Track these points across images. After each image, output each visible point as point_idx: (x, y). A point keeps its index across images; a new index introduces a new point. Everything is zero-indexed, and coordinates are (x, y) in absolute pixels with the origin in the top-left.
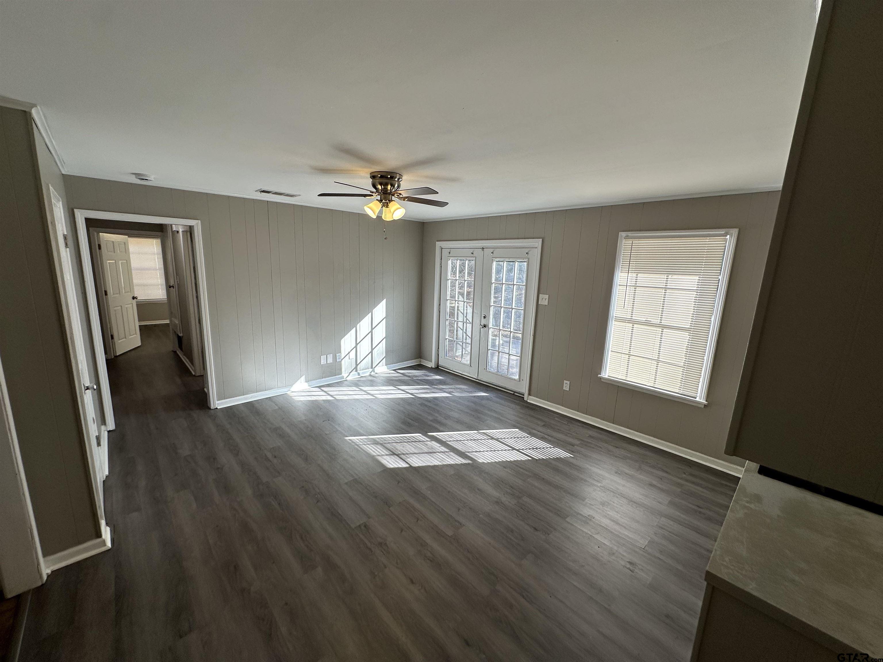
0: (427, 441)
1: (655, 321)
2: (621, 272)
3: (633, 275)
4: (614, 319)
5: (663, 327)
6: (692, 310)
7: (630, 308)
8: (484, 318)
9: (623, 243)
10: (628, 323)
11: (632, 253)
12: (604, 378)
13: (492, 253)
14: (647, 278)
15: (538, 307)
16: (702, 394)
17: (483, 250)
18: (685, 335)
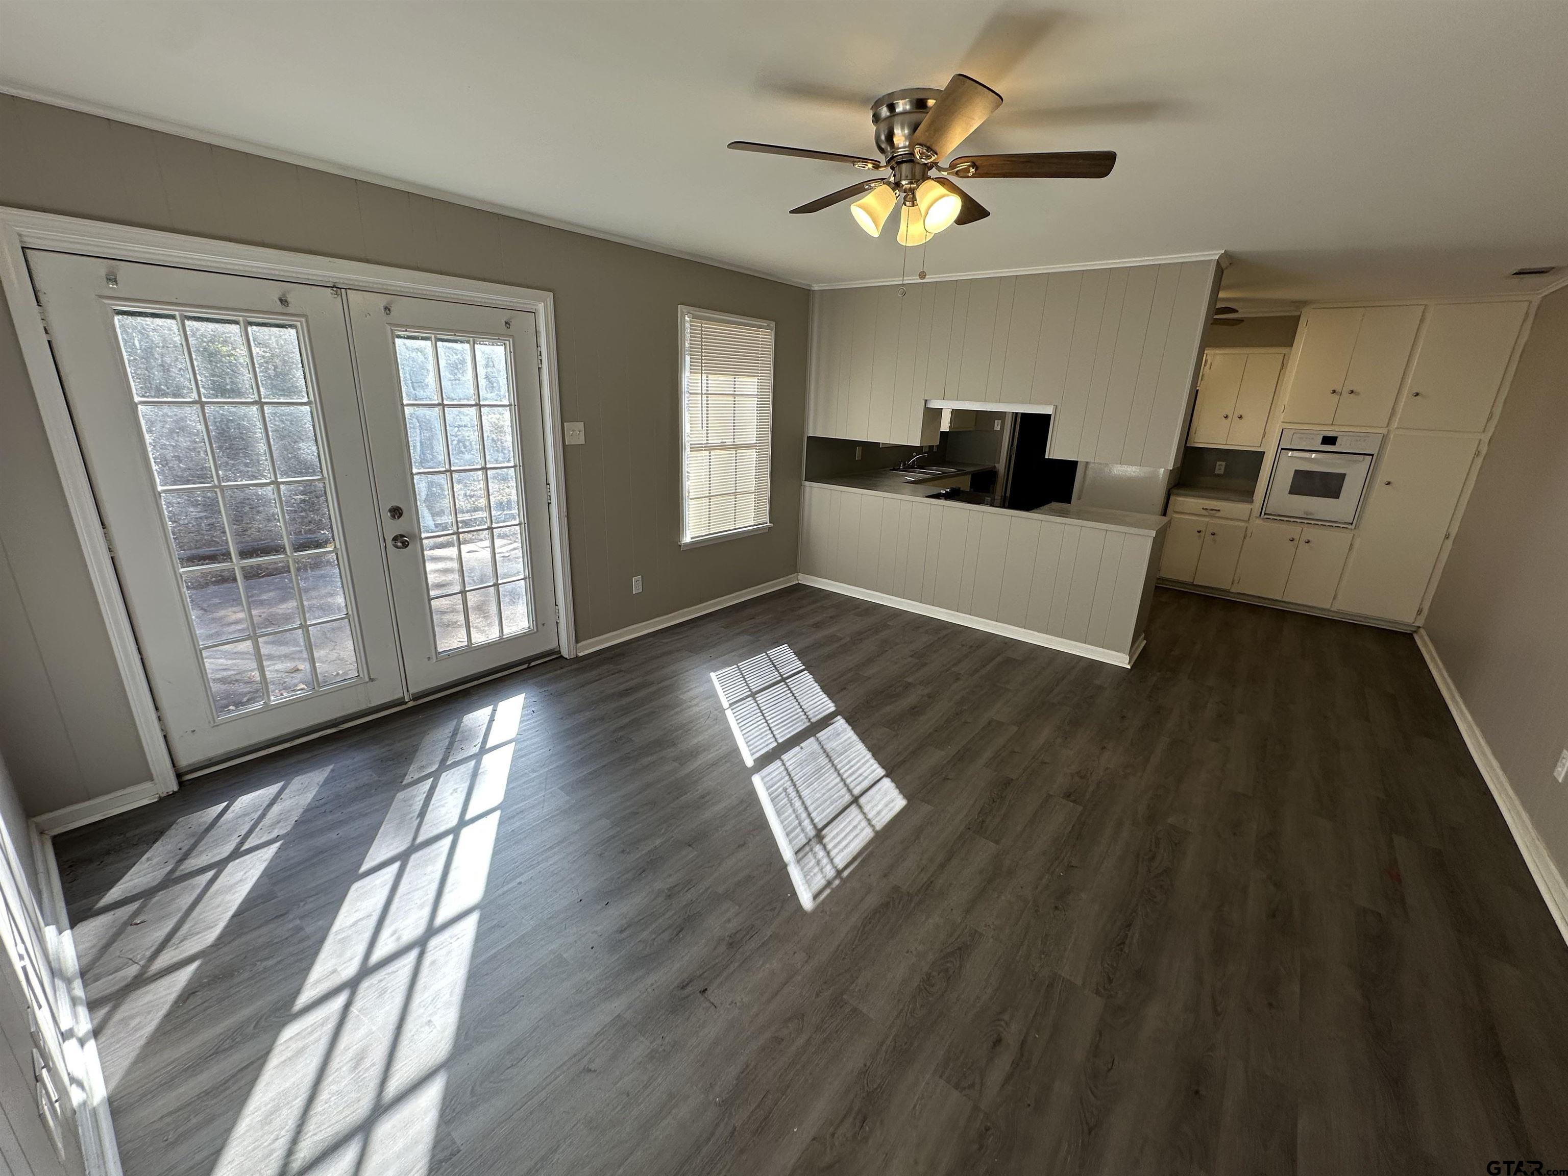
1: (729, 442)
2: (691, 372)
3: (704, 376)
4: (688, 449)
5: (736, 447)
6: (755, 421)
7: (705, 428)
8: (393, 517)
9: (688, 325)
10: (705, 450)
11: (702, 342)
12: (686, 545)
13: (387, 309)
14: (718, 382)
15: (567, 452)
16: (768, 516)
17: (339, 293)
18: (753, 453)
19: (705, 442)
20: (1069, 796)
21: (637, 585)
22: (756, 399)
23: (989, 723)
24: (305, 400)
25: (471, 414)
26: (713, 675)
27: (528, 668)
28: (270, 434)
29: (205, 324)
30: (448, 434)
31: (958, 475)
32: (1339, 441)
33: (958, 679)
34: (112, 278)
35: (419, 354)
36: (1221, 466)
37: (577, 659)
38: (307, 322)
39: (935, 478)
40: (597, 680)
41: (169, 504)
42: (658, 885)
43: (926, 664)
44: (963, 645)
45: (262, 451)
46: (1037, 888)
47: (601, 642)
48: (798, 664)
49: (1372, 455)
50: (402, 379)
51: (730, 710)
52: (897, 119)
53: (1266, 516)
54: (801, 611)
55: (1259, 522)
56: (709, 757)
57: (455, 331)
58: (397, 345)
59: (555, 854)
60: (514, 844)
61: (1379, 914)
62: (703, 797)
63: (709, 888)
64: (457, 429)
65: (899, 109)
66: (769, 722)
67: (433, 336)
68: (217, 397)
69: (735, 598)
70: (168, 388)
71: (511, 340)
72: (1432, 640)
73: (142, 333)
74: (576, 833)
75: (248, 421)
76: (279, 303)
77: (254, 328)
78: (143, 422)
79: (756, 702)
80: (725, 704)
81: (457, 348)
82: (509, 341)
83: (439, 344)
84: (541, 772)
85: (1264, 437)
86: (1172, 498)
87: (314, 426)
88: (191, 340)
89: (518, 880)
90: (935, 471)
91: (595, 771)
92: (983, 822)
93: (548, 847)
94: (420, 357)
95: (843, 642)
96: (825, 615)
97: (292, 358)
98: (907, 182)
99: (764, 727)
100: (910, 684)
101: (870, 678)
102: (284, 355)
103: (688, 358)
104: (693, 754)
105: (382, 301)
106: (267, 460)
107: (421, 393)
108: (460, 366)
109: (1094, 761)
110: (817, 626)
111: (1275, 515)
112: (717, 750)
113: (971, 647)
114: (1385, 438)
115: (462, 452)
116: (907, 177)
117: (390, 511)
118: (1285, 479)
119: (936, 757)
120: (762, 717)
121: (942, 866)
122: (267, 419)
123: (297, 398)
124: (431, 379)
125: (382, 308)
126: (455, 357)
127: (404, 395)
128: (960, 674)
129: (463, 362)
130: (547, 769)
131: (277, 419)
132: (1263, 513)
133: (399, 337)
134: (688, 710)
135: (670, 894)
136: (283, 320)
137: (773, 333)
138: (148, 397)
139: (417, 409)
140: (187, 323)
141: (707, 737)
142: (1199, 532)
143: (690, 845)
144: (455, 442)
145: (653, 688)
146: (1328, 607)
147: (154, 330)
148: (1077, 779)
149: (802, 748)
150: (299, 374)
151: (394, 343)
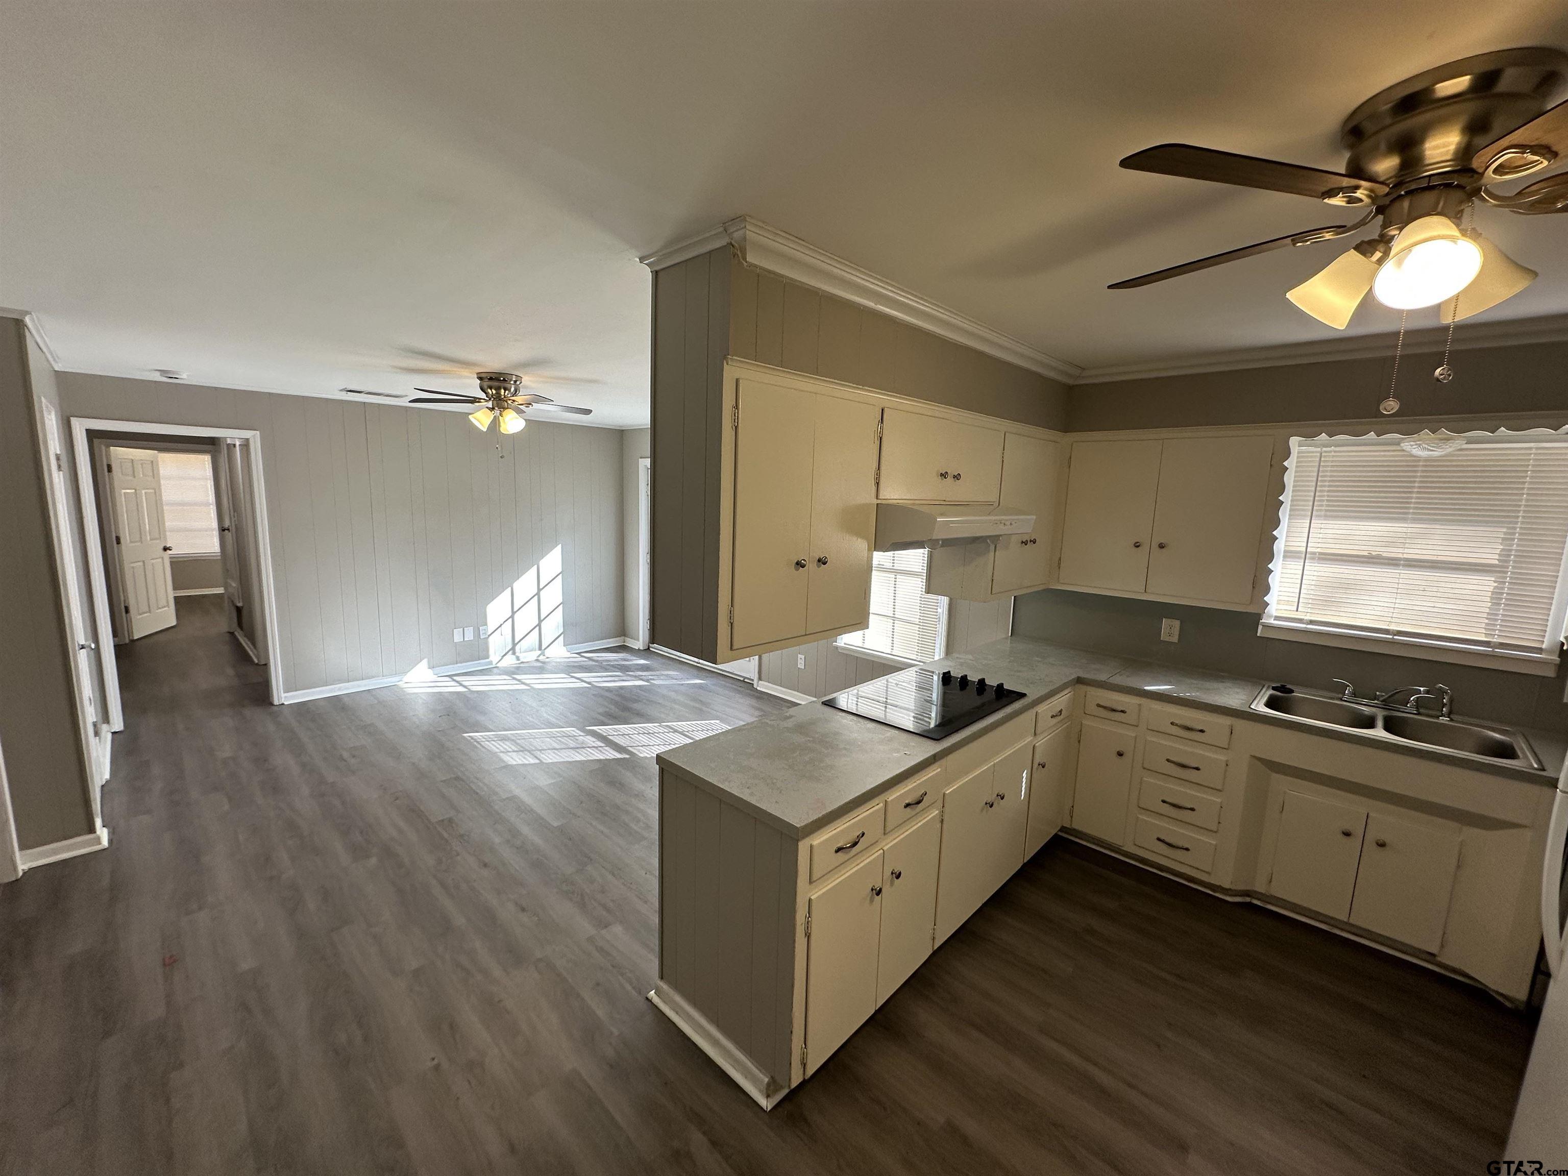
0: (580, 736)
18: (916, 582)
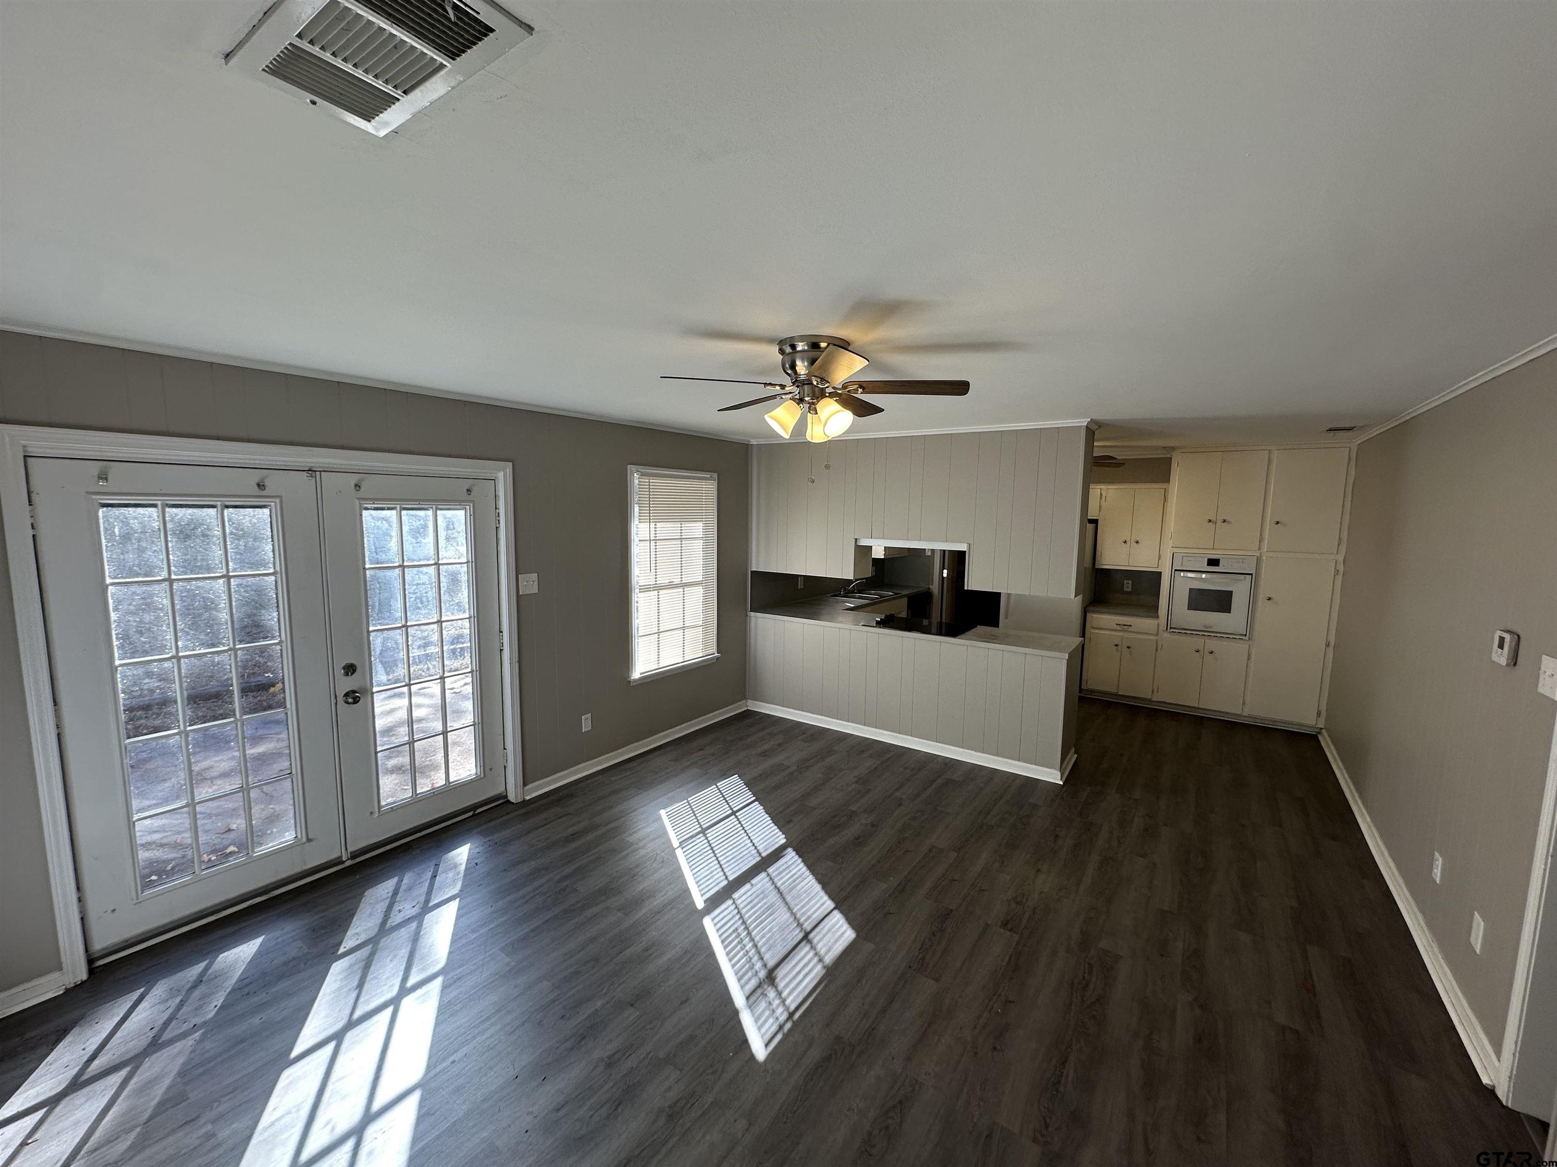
1: (677, 581)
2: (640, 522)
3: (652, 525)
4: (637, 591)
5: (684, 585)
6: (702, 560)
7: (653, 571)
8: (347, 674)
9: (636, 482)
10: (653, 590)
11: (650, 495)
12: (635, 681)
13: (357, 486)
14: (666, 529)
15: (521, 601)
16: (715, 648)
17: (314, 475)
18: (699, 590)
19: (654, 583)
20: (1006, 925)
21: (586, 724)
22: (702, 541)
23: (930, 850)
24: (271, 571)
25: (430, 572)
26: (663, 812)
27: (474, 815)
28: (234, 604)
29: (183, 510)
30: (407, 592)
31: (894, 599)
32: (1221, 564)
33: (900, 805)
34: (103, 476)
35: (384, 522)
36: (1128, 585)
37: (525, 803)
38: (281, 502)
39: (874, 603)
40: (543, 826)
41: (124, 677)
42: (597, 1054)
43: (870, 790)
44: (905, 768)
45: (223, 620)
46: (975, 1027)
47: (549, 783)
48: (749, 796)
49: (1252, 574)
50: (366, 545)
51: (680, 849)
52: (798, 355)
53: (1172, 630)
54: (749, 740)
55: (1166, 635)
56: (655, 903)
57: (420, 501)
58: (363, 516)
59: (492, 1025)
60: (449, 1017)
61: (1297, 1032)
62: (646, 950)
63: (649, 1053)
64: (415, 587)
65: (799, 348)
66: (720, 859)
67: (398, 506)
68: (185, 574)
69: (686, 728)
70: (140, 569)
71: (471, 505)
72: (1333, 742)
73: (123, 522)
74: (515, 999)
75: (213, 593)
76: (256, 487)
77: (231, 510)
78: (111, 601)
79: (707, 838)
80: (675, 844)
81: (420, 515)
82: (470, 506)
83: (404, 512)
84: (482, 932)
85: (1159, 559)
86: (1088, 615)
87: (277, 594)
88: (169, 526)
89: (452, 1058)
90: (873, 595)
91: (537, 927)
92: (924, 958)
93: (485, 1017)
94: (385, 525)
95: (790, 770)
96: (772, 743)
97: (263, 534)
98: (809, 398)
99: (715, 865)
100: (854, 812)
101: (815, 808)
102: (256, 532)
103: (636, 509)
104: (638, 902)
105: (353, 479)
106: (227, 628)
107: (382, 557)
108: (421, 530)
109: (1030, 884)
110: (765, 754)
111: (1178, 629)
112: (662, 896)
113: (913, 769)
114: (1259, 560)
115: (419, 608)
116: (808, 395)
117: (344, 668)
118: (1182, 597)
119: (878, 890)
120: (713, 855)
121: (884, 1011)
122: (233, 590)
123: (264, 570)
124: (394, 545)
125: (353, 485)
126: (418, 523)
127: (367, 559)
128: (901, 799)
129: (425, 527)
130: (486, 929)
131: (243, 590)
132: (1169, 627)
133: (367, 509)
134: (634, 854)
135: (611, 1063)
136: (256, 502)
137: (716, 483)
138: (119, 578)
139: (378, 572)
140: (167, 509)
141: (653, 882)
142: (1116, 645)
143: (632, 1005)
144: (412, 600)
145: (599, 832)
146: (1239, 712)
147: (135, 518)
148: (1013, 905)
149: (752, 885)
150: (269, 547)
151: (361, 515)
